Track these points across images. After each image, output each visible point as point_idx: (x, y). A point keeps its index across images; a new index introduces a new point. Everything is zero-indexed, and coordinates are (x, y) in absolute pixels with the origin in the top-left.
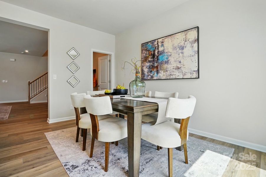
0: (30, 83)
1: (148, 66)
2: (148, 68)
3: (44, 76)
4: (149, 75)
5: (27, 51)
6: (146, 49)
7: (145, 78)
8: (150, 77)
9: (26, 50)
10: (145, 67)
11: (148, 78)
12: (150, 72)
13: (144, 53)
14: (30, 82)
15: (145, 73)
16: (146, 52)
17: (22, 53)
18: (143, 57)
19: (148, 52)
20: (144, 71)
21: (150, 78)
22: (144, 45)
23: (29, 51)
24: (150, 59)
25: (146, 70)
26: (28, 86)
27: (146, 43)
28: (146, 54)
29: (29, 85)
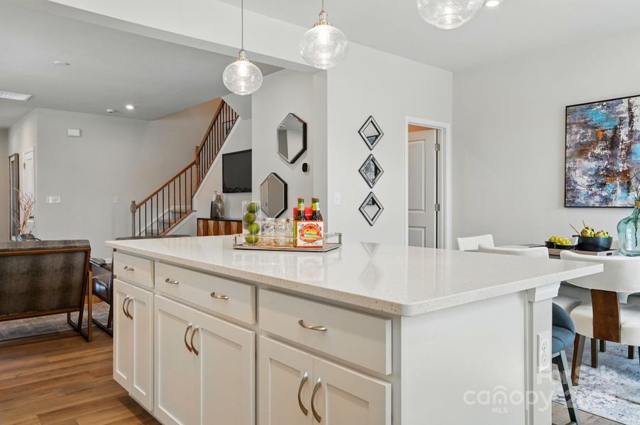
0: (135, 207)
1: (590, 169)
2: (591, 175)
3: (170, 184)
4: (594, 194)
5: (130, 107)
6: (583, 121)
7: (581, 200)
8: (597, 198)
9: (129, 103)
10: (577, 171)
11: (592, 203)
12: (598, 187)
13: (576, 133)
14: (137, 203)
15: (578, 187)
16: (582, 131)
17: (109, 110)
18: (572, 145)
19: (590, 132)
20: (576, 183)
21: (597, 202)
22: (575, 111)
23: (135, 107)
24: (597, 151)
25: (582, 181)
26: (131, 214)
27: (582, 106)
28: (584, 136)
29: (134, 212)
